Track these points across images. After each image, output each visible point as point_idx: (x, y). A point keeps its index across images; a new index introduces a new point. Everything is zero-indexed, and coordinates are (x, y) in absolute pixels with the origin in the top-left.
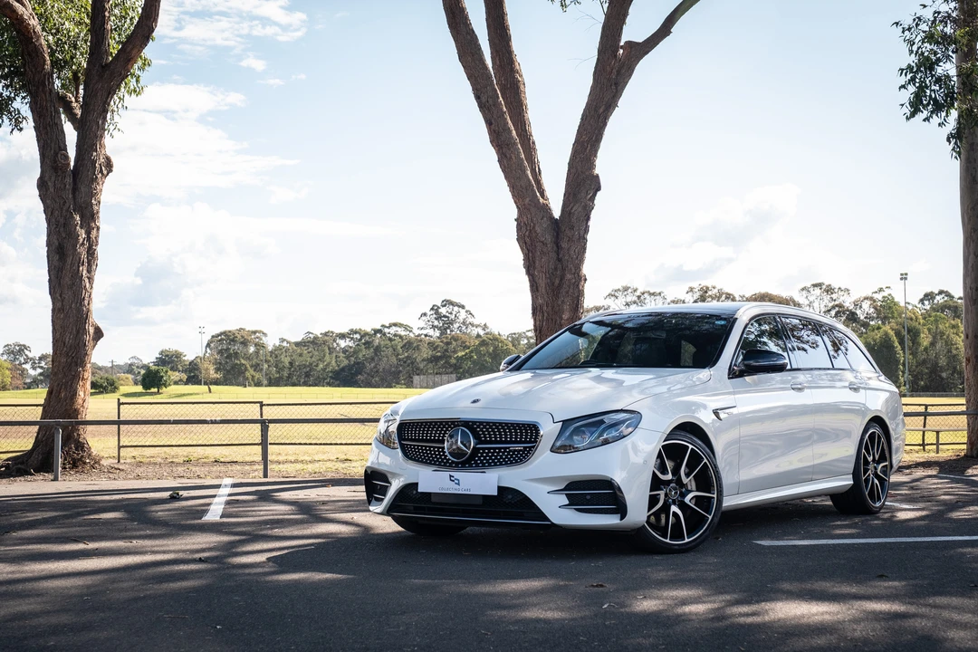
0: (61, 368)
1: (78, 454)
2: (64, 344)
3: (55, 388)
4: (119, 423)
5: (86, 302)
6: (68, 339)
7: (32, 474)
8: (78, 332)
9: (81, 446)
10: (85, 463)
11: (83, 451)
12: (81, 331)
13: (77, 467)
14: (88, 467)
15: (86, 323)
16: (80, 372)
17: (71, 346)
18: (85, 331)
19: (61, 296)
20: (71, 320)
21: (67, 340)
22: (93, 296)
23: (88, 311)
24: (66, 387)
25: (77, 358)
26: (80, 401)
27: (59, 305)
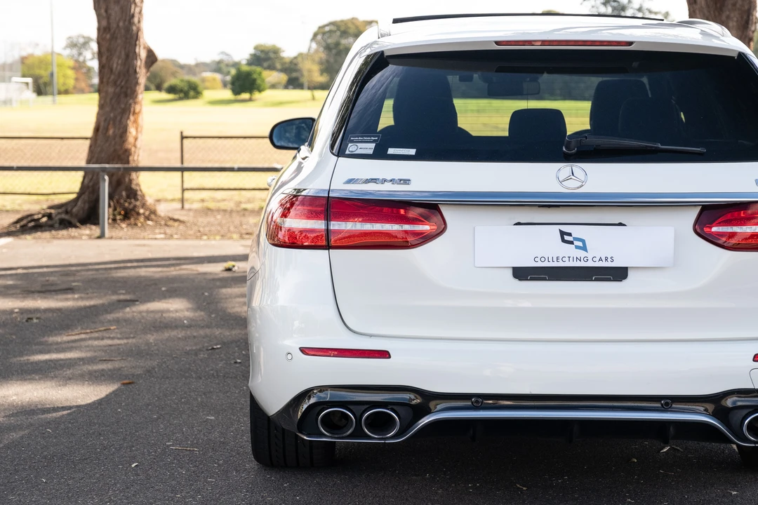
0: (108, 100)
1: (130, 203)
2: (112, 70)
3: (102, 124)
4: (182, 170)
5: (136, 20)
6: (116, 64)
7: (76, 227)
8: (127, 56)
9: (133, 194)
10: (138, 214)
11: (136, 200)
12: (131, 55)
13: (129, 218)
14: (142, 219)
15: (136, 45)
16: (130, 105)
17: (119, 73)
18: (135, 56)
19: (106, 11)
20: (119, 41)
21: (115, 66)
22: (143, 11)
23: (139, 30)
24: (114, 124)
25: (127, 88)
26: (131, 139)
27: (104, 23)
